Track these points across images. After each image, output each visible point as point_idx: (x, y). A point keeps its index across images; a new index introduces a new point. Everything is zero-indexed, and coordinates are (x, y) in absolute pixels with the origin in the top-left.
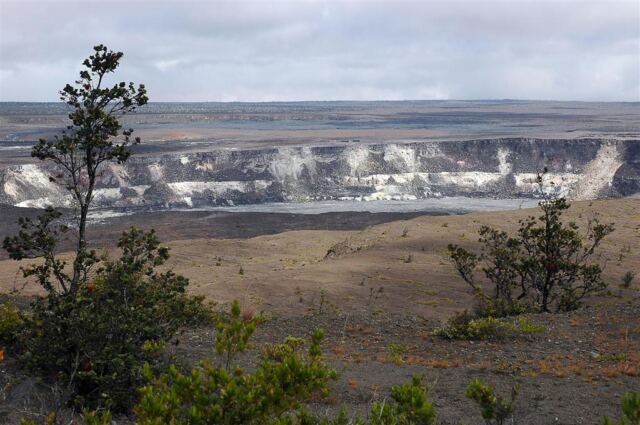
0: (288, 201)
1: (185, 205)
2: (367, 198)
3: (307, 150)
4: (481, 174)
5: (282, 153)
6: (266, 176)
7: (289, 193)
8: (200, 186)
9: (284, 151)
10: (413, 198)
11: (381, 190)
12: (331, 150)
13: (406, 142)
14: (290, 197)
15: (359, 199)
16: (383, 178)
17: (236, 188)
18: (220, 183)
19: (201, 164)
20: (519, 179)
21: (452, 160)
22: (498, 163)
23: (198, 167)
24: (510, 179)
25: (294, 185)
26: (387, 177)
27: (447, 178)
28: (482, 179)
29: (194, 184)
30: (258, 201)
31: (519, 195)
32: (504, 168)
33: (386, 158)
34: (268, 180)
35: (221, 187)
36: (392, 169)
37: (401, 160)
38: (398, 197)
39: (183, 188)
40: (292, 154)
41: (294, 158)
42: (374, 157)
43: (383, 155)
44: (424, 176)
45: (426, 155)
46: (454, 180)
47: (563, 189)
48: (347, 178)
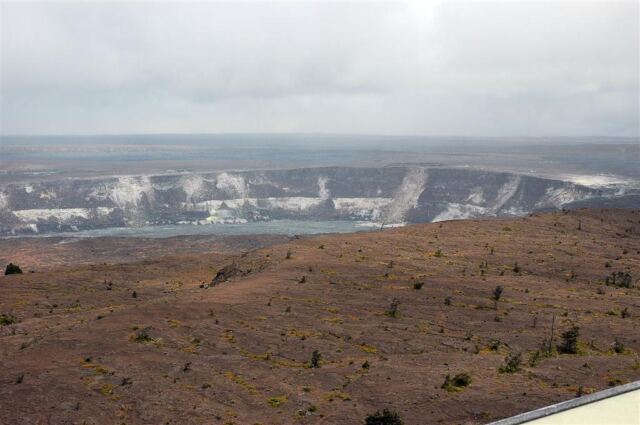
0: (130, 226)
1: (30, 231)
2: (202, 222)
3: (146, 179)
4: (304, 199)
5: (122, 181)
6: (108, 203)
7: (130, 219)
8: (46, 214)
9: (125, 180)
10: (244, 221)
11: (216, 215)
12: (168, 179)
13: (236, 171)
14: (131, 223)
15: (195, 223)
16: (216, 203)
17: (79, 214)
18: (65, 211)
19: (45, 193)
20: (337, 203)
21: (277, 186)
22: (319, 189)
23: (43, 196)
24: (329, 204)
25: (134, 211)
26: (220, 203)
27: (274, 202)
28: (304, 203)
29: (39, 211)
30: (101, 226)
31: (337, 218)
32: (324, 193)
33: (218, 186)
34: (109, 207)
35: (65, 214)
36: (224, 195)
37: (233, 187)
38: (231, 221)
39: (29, 217)
40: (132, 183)
41: (134, 187)
42: (207, 185)
43: (216, 183)
44: (253, 201)
45: (255, 182)
46: (280, 204)
47: (376, 212)
48: (184, 204)
